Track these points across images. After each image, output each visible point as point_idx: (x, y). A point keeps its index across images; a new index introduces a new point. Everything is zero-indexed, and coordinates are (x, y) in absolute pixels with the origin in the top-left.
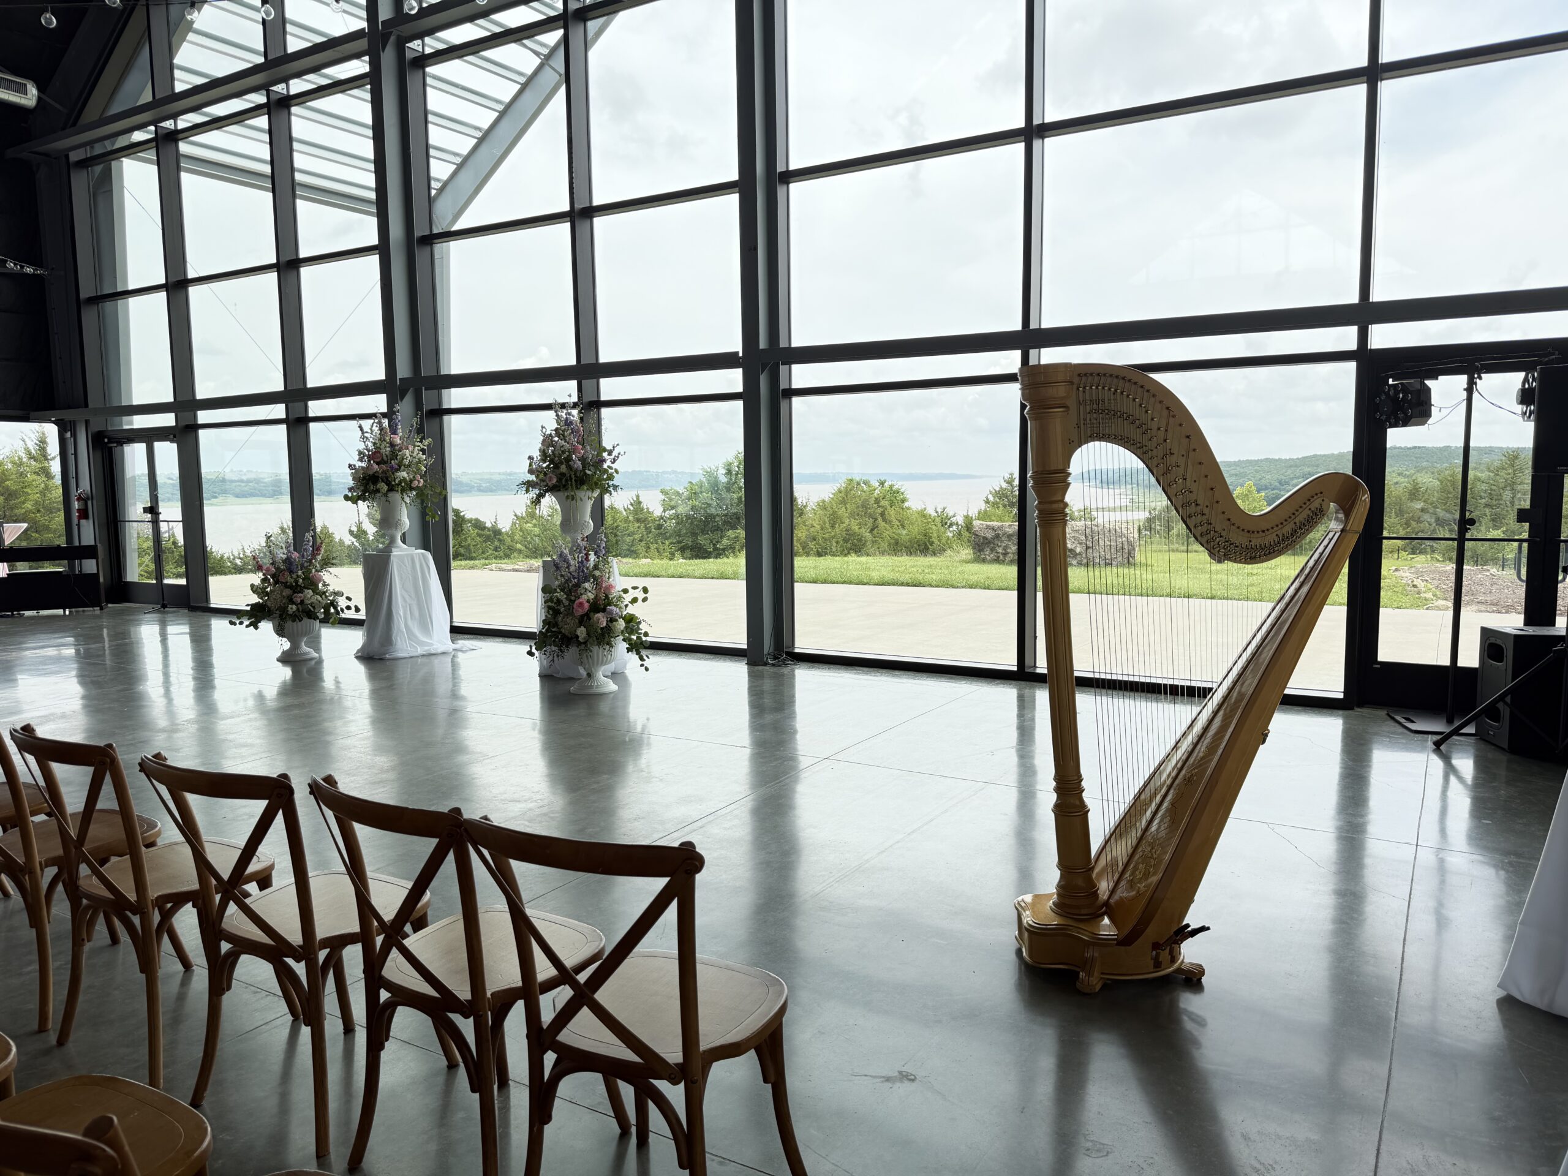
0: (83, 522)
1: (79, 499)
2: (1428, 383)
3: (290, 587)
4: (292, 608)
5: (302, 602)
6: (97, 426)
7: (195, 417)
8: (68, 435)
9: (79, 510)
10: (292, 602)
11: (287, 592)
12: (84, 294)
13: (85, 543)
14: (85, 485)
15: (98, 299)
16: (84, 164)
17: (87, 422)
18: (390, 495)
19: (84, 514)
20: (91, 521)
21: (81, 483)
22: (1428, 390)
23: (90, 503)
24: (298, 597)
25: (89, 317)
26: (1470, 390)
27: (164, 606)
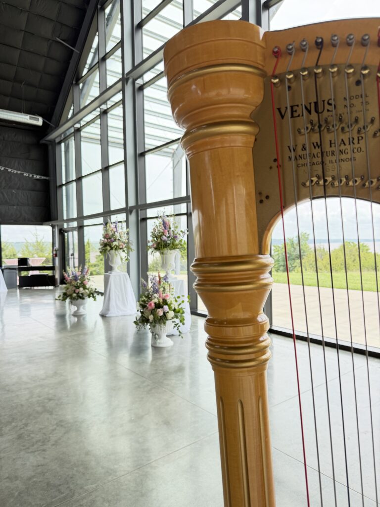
0: (56, 258)
1: (55, 250)
3: (75, 286)
4: (75, 295)
5: (78, 293)
6: (60, 226)
7: (83, 223)
8: (54, 229)
10: (75, 292)
11: (74, 288)
12: (57, 184)
15: (62, 186)
17: (57, 225)
18: (111, 251)
19: (56, 255)
20: (58, 258)
21: (56, 245)
23: (58, 252)
24: (77, 291)
25: (59, 191)
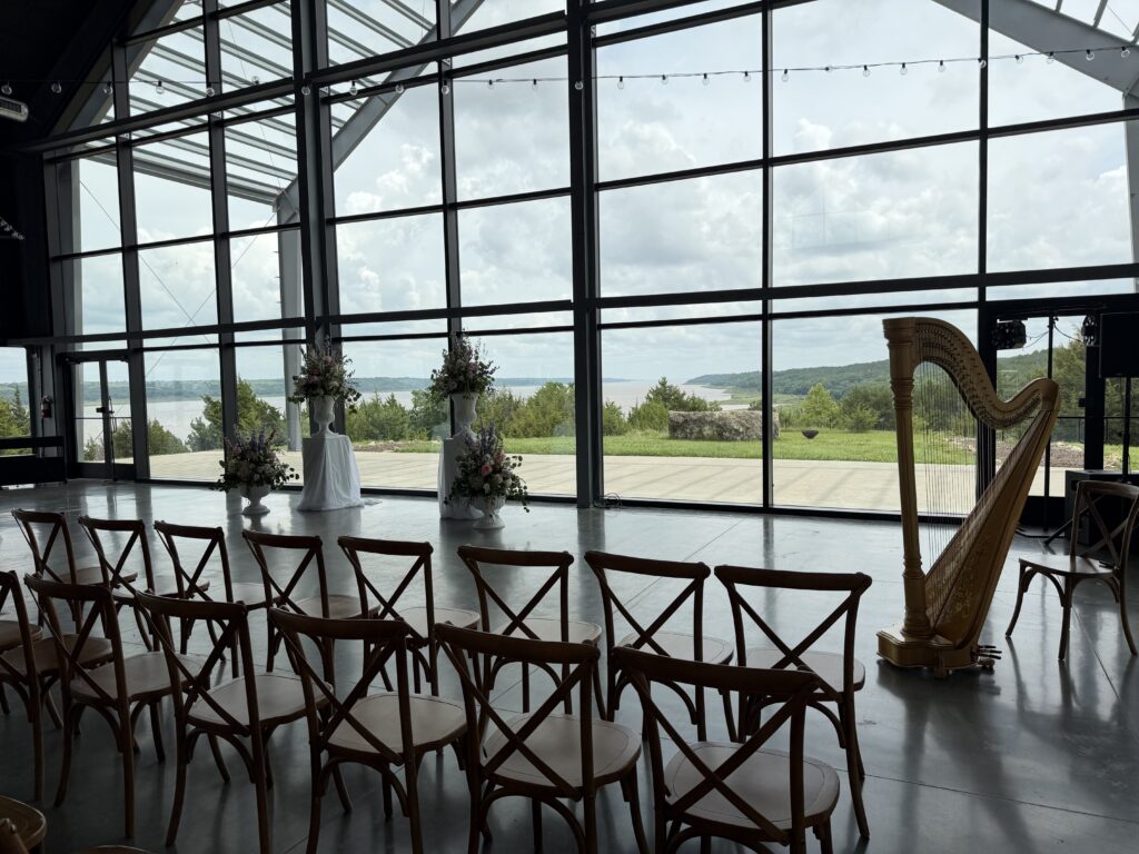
0: (47, 419)
1: (45, 402)
2: (1023, 322)
6: (59, 349)
7: (141, 343)
8: (35, 355)
9: (44, 411)
12: (52, 254)
13: (48, 434)
14: (49, 393)
15: (61, 258)
16: (53, 161)
17: (52, 347)
19: (47, 413)
20: (53, 418)
21: (46, 392)
22: (1024, 327)
23: (53, 406)
24: (260, 469)
25: (54, 269)
26: (1051, 326)
27: (115, 480)
